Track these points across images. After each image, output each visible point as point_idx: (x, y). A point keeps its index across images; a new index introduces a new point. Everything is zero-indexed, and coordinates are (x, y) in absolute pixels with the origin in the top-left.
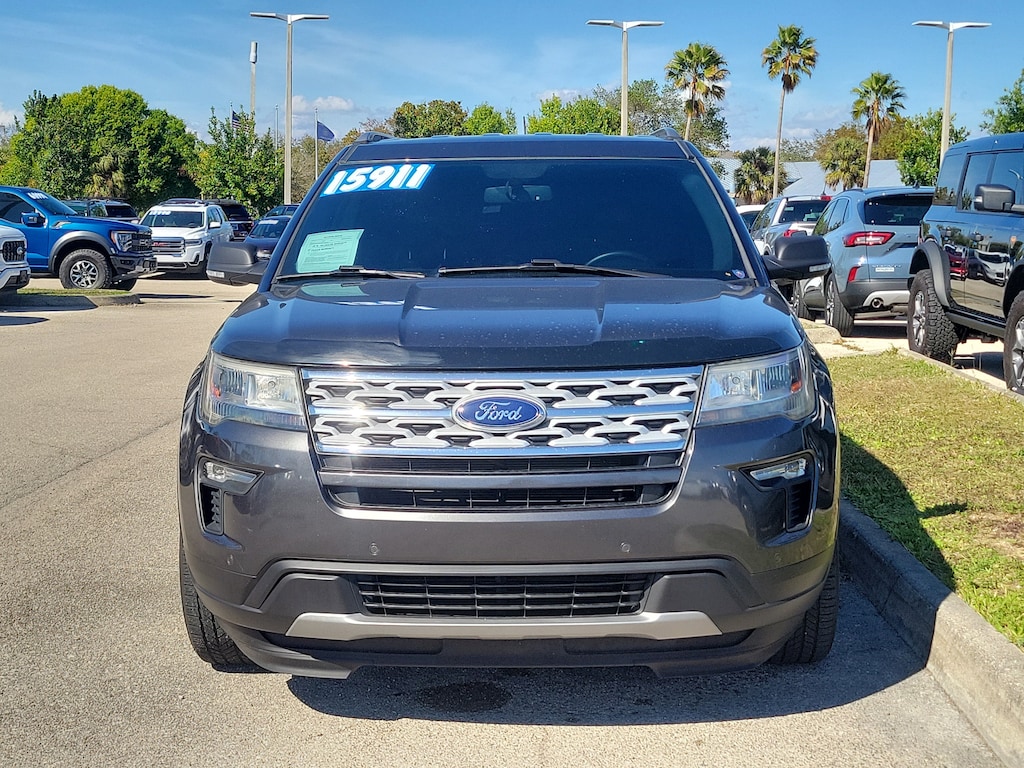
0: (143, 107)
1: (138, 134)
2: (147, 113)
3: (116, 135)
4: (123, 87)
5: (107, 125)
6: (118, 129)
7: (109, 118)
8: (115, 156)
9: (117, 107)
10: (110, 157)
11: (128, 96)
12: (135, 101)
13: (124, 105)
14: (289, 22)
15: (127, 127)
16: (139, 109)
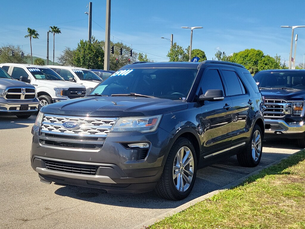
0: (263, 55)
1: (260, 63)
2: (264, 56)
3: (253, 63)
4: (257, 49)
5: (251, 60)
6: (254, 61)
7: (252, 58)
8: (253, 69)
9: (254, 55)
10: (251, 70)
11: (258, 51)
12: (260, 53)
13: (257, 54)
14: (293, 29)
15: (257, 61)
16: (261, 55)
